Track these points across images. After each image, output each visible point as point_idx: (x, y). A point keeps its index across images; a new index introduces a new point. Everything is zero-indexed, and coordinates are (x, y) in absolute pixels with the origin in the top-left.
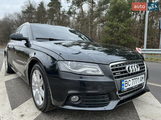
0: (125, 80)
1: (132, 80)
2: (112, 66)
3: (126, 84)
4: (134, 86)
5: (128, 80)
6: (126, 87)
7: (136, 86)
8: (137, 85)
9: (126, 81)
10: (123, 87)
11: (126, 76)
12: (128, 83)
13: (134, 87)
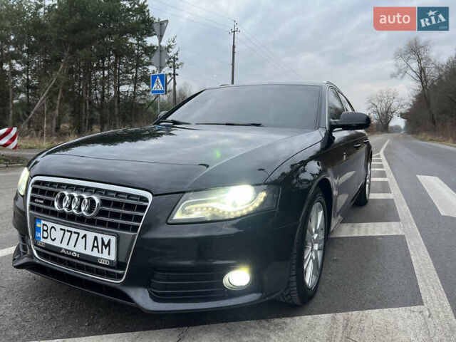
0: (43, 222)
1: (61, 229)
2: (37, 183)
3: (44, 230)
4: (66, 250)
5: (50, 225)
6: (43, 237)
7: (72, 252)
8: (77, 253)
9: (44, 225)
10: (38, 235)
11: (46, 212)
12: (49, 231)
13: (63, 251)
